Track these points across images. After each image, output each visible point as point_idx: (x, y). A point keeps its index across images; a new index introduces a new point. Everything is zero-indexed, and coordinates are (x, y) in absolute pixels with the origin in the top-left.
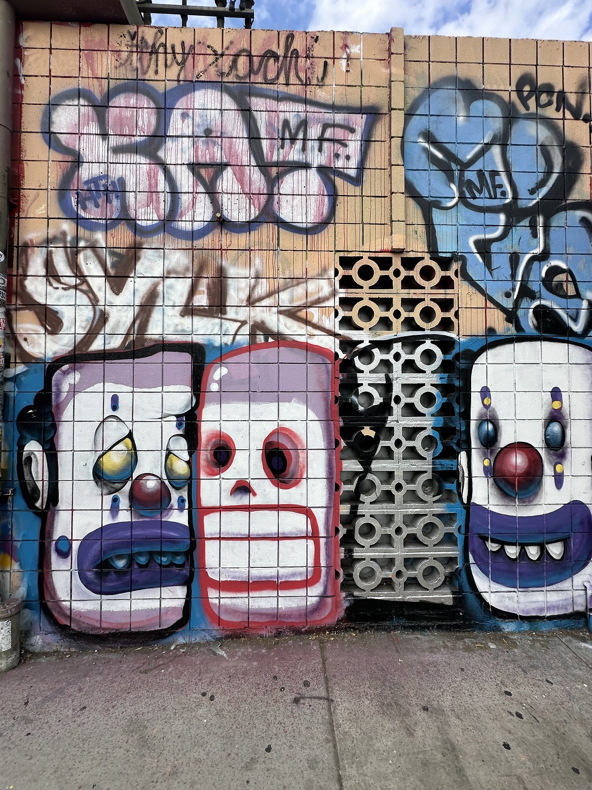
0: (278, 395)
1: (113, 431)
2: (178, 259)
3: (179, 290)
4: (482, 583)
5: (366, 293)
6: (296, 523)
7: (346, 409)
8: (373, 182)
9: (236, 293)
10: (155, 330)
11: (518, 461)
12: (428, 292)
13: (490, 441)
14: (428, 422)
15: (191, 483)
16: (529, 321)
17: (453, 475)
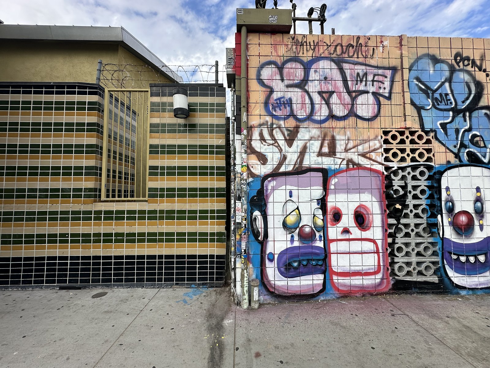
0: (360, 190)
1: (291, 207)
2: (315, 132)
3: (315, 146)
4: (451, 273)
5: (395, 146)
6: (370, 246)
7: (388, 197)
8: (397, 98)
9: (340, 147)
10: (306, 163)
11: (463, 219)
12: (421, 146)
13: (450, 210)
14: (423, 202)
15: (324, 229)
16: (465, 158)
17: (436, 225)
